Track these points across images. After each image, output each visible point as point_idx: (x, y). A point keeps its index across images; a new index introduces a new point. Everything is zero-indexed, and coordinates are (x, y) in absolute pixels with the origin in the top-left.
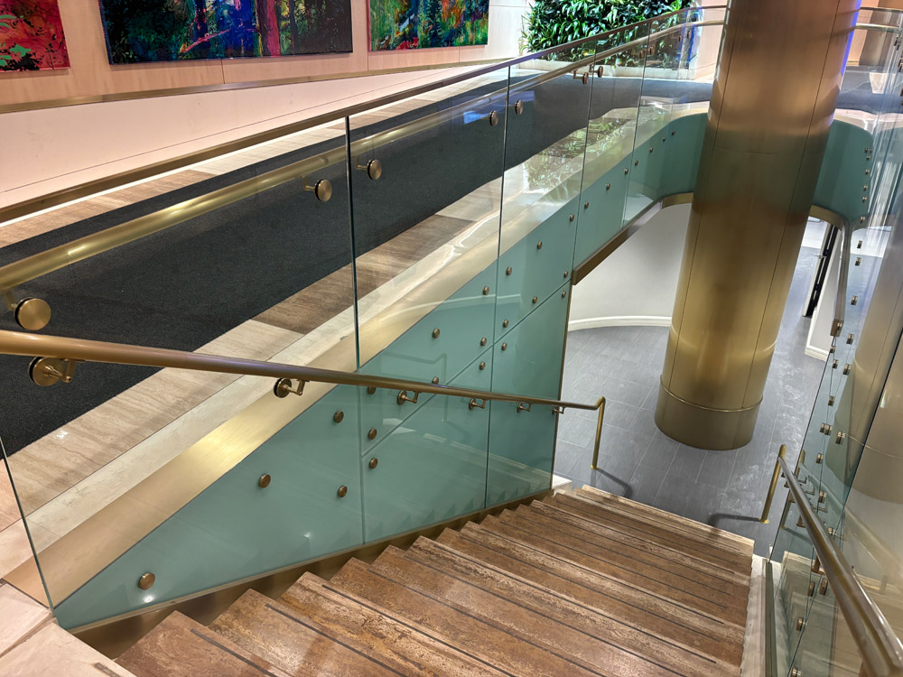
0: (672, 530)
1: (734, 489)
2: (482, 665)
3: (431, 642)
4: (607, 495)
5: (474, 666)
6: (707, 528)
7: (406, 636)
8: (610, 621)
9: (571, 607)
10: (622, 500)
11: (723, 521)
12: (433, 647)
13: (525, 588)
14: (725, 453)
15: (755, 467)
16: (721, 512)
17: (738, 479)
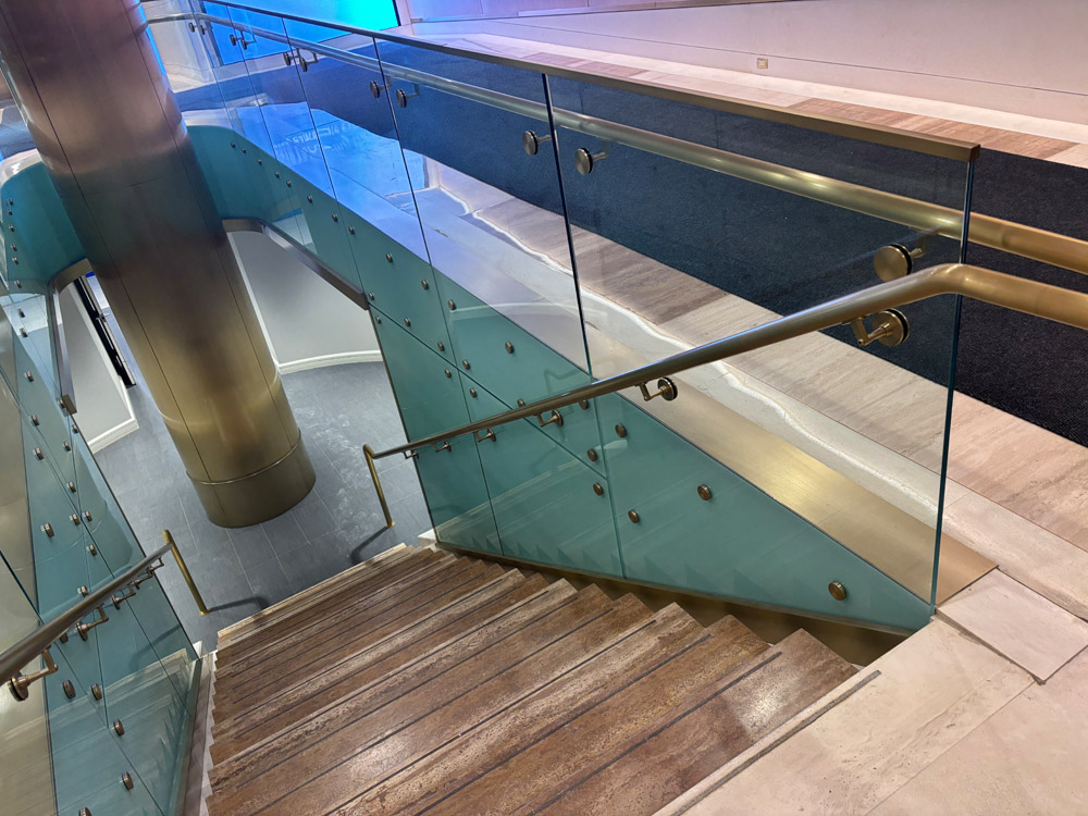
0: (346, 587)
1: (345, 521)
2: (472, 733)
3: (412, 770)
4: (250, 619)
5: (468, 740)
6: (361, 566)
7: (385, 793)
8: (458, 643)
9: (419, 667)
10: (268, 611)
11: (363, 553)
12: (420, 770)
13: (367, 695)
14: (306, 500)
15: (341, 491)
16: (354, 547)
17: (339, 511)
